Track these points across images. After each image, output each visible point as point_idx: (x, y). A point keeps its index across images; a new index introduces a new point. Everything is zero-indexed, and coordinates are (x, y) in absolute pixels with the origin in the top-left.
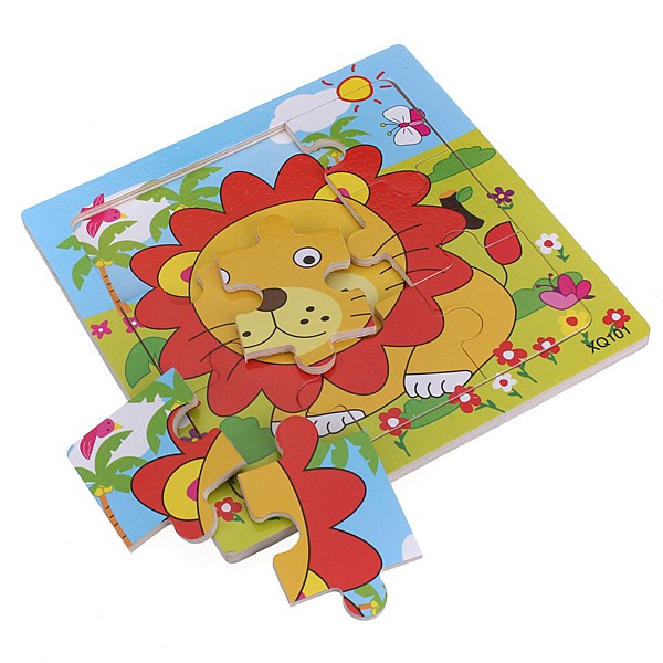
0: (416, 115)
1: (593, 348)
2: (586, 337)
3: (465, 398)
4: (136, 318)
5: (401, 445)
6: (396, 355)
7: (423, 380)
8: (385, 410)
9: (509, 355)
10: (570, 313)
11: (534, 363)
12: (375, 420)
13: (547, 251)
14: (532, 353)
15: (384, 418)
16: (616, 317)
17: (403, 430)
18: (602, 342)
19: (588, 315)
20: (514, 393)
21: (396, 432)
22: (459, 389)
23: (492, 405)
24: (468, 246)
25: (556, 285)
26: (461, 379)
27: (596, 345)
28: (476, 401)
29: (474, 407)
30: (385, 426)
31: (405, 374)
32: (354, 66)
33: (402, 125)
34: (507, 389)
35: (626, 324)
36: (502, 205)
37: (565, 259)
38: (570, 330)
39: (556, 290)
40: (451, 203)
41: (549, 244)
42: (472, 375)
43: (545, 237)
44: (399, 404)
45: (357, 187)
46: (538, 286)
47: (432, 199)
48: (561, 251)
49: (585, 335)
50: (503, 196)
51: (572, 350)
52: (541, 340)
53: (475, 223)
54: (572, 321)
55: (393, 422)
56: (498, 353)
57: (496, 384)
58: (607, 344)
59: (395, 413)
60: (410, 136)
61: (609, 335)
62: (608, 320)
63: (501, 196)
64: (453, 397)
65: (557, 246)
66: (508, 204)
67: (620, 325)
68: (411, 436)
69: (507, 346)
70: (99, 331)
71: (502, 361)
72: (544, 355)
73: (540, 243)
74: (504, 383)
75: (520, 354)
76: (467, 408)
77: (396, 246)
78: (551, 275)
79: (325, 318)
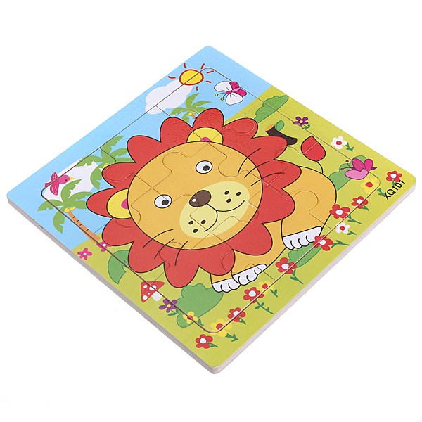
0: (234, 85)
1: (387, 197)
2: (380, 191)
3: (323, 242)
4: (104, 242)
5: (295, 279)
6: (273, 227)
7: (294, 238)
8: (278, 260)
9: (339, 212)
10: (367, 180)
11: (356, 213)
12: (274, 268)
13: (339, 147)
14: (352, 208)
15: (279, 265)
16: (393, 176)
17: (293, 270)
18: (391, 192)
19: (377, 178)
20: (351, 233)
21: (289, 272)
22: (318, 238)
23: (340, 243)
24: (292, 155)
25: (352, 166)
26: (317, 232)
27: (388, 195)
28: (329, 242)
29: (330, 246)
30: (281, 270)
31: (282, 237)
32: (184, 64)
33: (228, 93)
34: (346, 231)
35: (401, 179)
36: (303, 126)
37: (352, 150)
38: (369, 190)
39: (354, 169)
40: (273, 132)
41: (339, 143)
43: (335, 140)
44: (285, 255)
45: (214, 135)
46: (342, 169)
47: (262, 132)
48: (347, 145)
49: (380, 190)
51: (375, 201)
52: (355, 200)
53: (292, 141)
54: (369, 185)
55: (285, 266)
56: (333, 212)
57: (338, 230)
58: (394, 193)
59: (284, 261)
60: (235, 98)
61: (393, 187)
62: (389, 179)
63: (301, 122)
64: (316, 243)
65: (344, 143)
66: (307, 125)
67: (398, 180)
68: (299, 272)
69: (336, 207)
70: (84, 255)
71: (337, 216)
72: (360, 207)
73: (334, 143)
74: (342, 228)
75: (346, 210)
76: (326, 248)
77: (249, 165)
78: (347, 161)
79: (239, 194)
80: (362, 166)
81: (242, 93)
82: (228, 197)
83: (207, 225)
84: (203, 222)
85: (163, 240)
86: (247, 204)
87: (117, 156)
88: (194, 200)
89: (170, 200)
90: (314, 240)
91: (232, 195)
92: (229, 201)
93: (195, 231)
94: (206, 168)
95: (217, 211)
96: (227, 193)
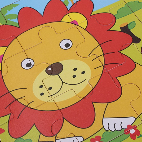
3: (132, 131)
6: (99, 107)
7: (112, 121)
8: (94, 137)
22: (129, 127)
28: (137, 132)
29: (137, 136)
31: (103, 118)
40: (125, 29)
42: (136, 119)
44: (100, 134)
45: (82, 20)
47: (117, 27)
59: (98, 138)
64: (127, 131)
76: (133, 137)
77: (99, 51)
79: (83, 73)
82: (75, 73)
83: (52, 92)
84: (50, 88)
85: (16, 95)
86: (86, 82)
87: (9, 19)
88: (50, 69)
90: (126, 128)
92: (74, 76)
93: (42, 94)
94: (67, 45)
95: (63, 82)
96: (75, 69)
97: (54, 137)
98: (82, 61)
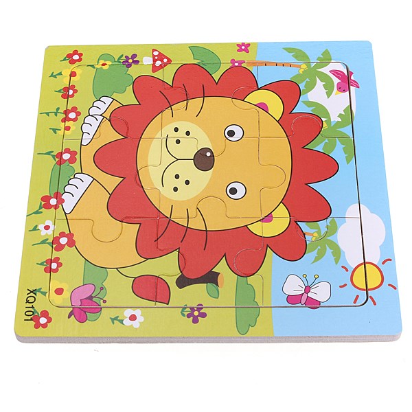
1: (31, 292)
2: (42, 293)
3: (53, 202)
4: (240, 66)
5: (48, 153)
8: (78, 157)
9: (64, 241)
10: (66, 294)
11: (47, 252)
12: (75, 147)
13: (128, 313)
14: (56, 254)
15: (73, 154)
16: (43, 320)
17: (57, 160)
18: (31, 300)
19: (58, 306)
20: (35, 228)
21: (60, 155)
23: (37, 212)
24: (167, 267)
25: (94, 299)
27: (32, 294)
28: (48, 206)
29: (43, 203)
30: (67, 151)
31: (94, 179)
32: (395, 288)
33: (308, 289)
34: (41, 227)
35: (33, 323)
36: (188, 309)
37: (113, 320)
38: (55, 285)
39: (90, 298)
40: (211, 278)
41: (133, 318)
42: (65, 213)
43: (140, 319)
44: (76, 166)
45: (266, 230)
46: (102, 289)
47: (222, 268)
48: (121, 322)
49: (44, 294)
50: (196, 314)
51: (40, 279)
52: (60, 265)
53: (182, 282)
54: (59, 291)
55: (66, 156)
56: (70, 236)
57: (49, 223)
58: (27, 302)
59: (72, 160)
60: (294, 286)
61: (33, 307)
62: (45, 314)
63: (196, 313)
64: (58, 196)
65: (127, 322)
66: (186, 314)
67: (35, 319)
68: (52, 162)
69: (71, 243)
71: (62, 235)
72: (50, 261)
73: (137, 312)
74: (47, 228)
75: (60, 248)
76: (46, 199)
77: (196, 224)
78: (105, 302)
79: (176, 189)
80: (85, 309)
81: (293, 300)
83: (172, 142)
84: (178, 142)
87: (327, 141)
88: (208, 154)
89: (230, 138)
90: (63, 197)
91: (180, 183)
92: (177, 177)
93: (176, 130)
94: (234, 191)
95: (178, 160)
96: (187, 182)
97: (108, 118)
98: (195, 197)
